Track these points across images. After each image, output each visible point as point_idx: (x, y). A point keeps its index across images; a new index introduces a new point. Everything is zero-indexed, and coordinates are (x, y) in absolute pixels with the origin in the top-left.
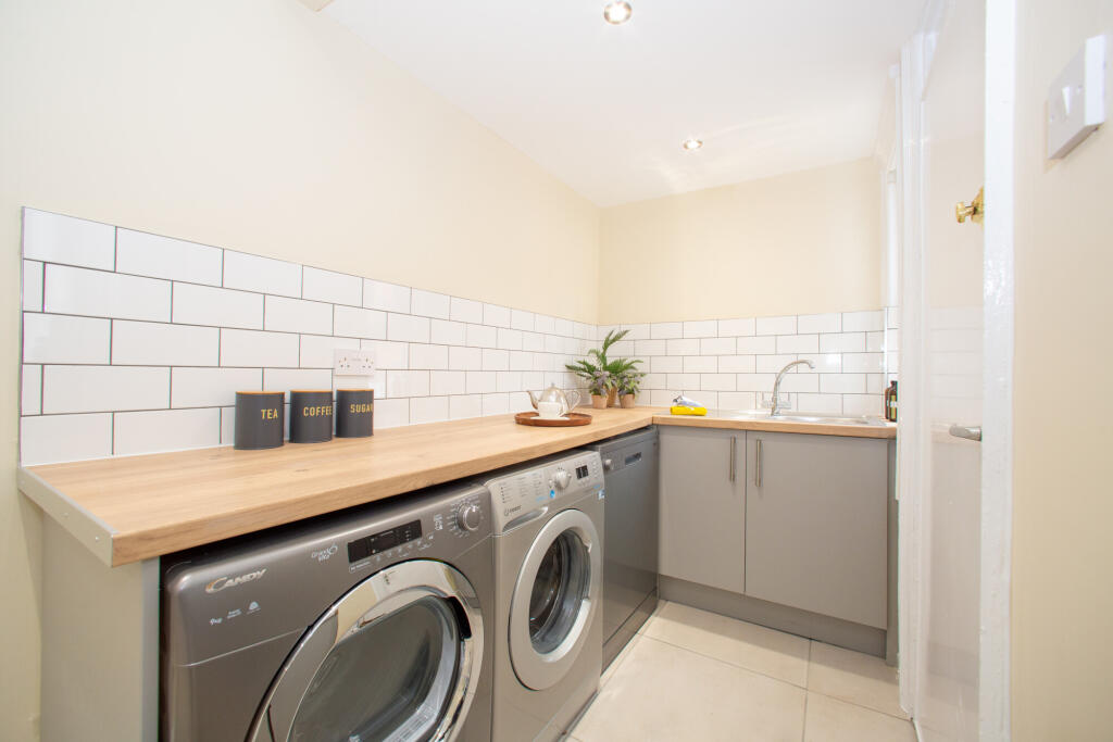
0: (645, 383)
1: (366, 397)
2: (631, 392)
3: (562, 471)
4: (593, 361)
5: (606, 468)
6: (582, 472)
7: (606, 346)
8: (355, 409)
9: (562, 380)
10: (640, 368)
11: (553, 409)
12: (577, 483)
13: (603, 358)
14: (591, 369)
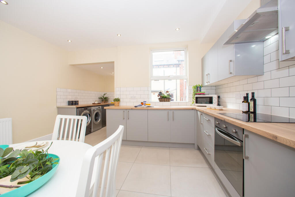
0: (109, 100)
1: (78, 101)
2: (107, 101)
3: (97, 107)
4: (102, 97)
5: (102, 108)
6: (99, 107)
7: (104, 95)
8: (77, 102)
9: (98, 99)
10: (109, 98)
11: (96, 103)
12: (99, 108)
13: (103, 97)
14: (102, 98)
